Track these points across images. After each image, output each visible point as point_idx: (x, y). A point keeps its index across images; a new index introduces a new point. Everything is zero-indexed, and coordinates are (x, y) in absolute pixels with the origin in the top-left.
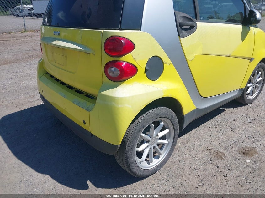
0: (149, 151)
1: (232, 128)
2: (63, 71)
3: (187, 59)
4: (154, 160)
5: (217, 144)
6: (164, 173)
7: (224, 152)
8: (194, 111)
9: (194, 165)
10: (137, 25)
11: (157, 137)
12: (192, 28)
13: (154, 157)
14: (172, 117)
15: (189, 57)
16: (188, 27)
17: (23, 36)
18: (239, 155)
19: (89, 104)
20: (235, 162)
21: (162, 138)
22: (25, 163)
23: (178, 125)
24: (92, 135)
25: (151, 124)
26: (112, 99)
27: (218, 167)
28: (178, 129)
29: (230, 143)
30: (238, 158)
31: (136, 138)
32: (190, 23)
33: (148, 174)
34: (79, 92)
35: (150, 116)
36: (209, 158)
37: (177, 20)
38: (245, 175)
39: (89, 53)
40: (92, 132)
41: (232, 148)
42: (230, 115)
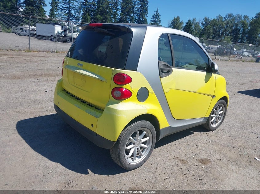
0: (134, 151)
1: (196, 146)
2: (80, 90)
3: (164, 91)
4: (137, 159)
5: (183, 154)
6: (143, 169)
7: (187, 160)
8: (168, 128)
9: (165, 166)
10: (134, 67)
11: (140, 142)
12: (169, 72)
13: (137, 157)
14: (152, 129)
15: (166, 90)
16: (167, 71)
17: (27, 55)
18: (197, 163)
19: (97, 113)
20: (194, 167)
21: (143, 143)
22: (41, 154)
23: (156, 136)
24: (97, 135)
25: (137, 131)
26: (114, 110)
27: (181, 169)
28: (156, 139)
29: (193, 155)
30: (196, 164)
31: (126, 138)
32: (168, 69)
33: (132, 167)
34: (90, 105)
35: (137, 125)
36: (176, 163)
37: (160, 66)
38: (199, 175)
39: (103, 81)
40: (97, 133)
41: (194, 158)
42: (197, 137)
